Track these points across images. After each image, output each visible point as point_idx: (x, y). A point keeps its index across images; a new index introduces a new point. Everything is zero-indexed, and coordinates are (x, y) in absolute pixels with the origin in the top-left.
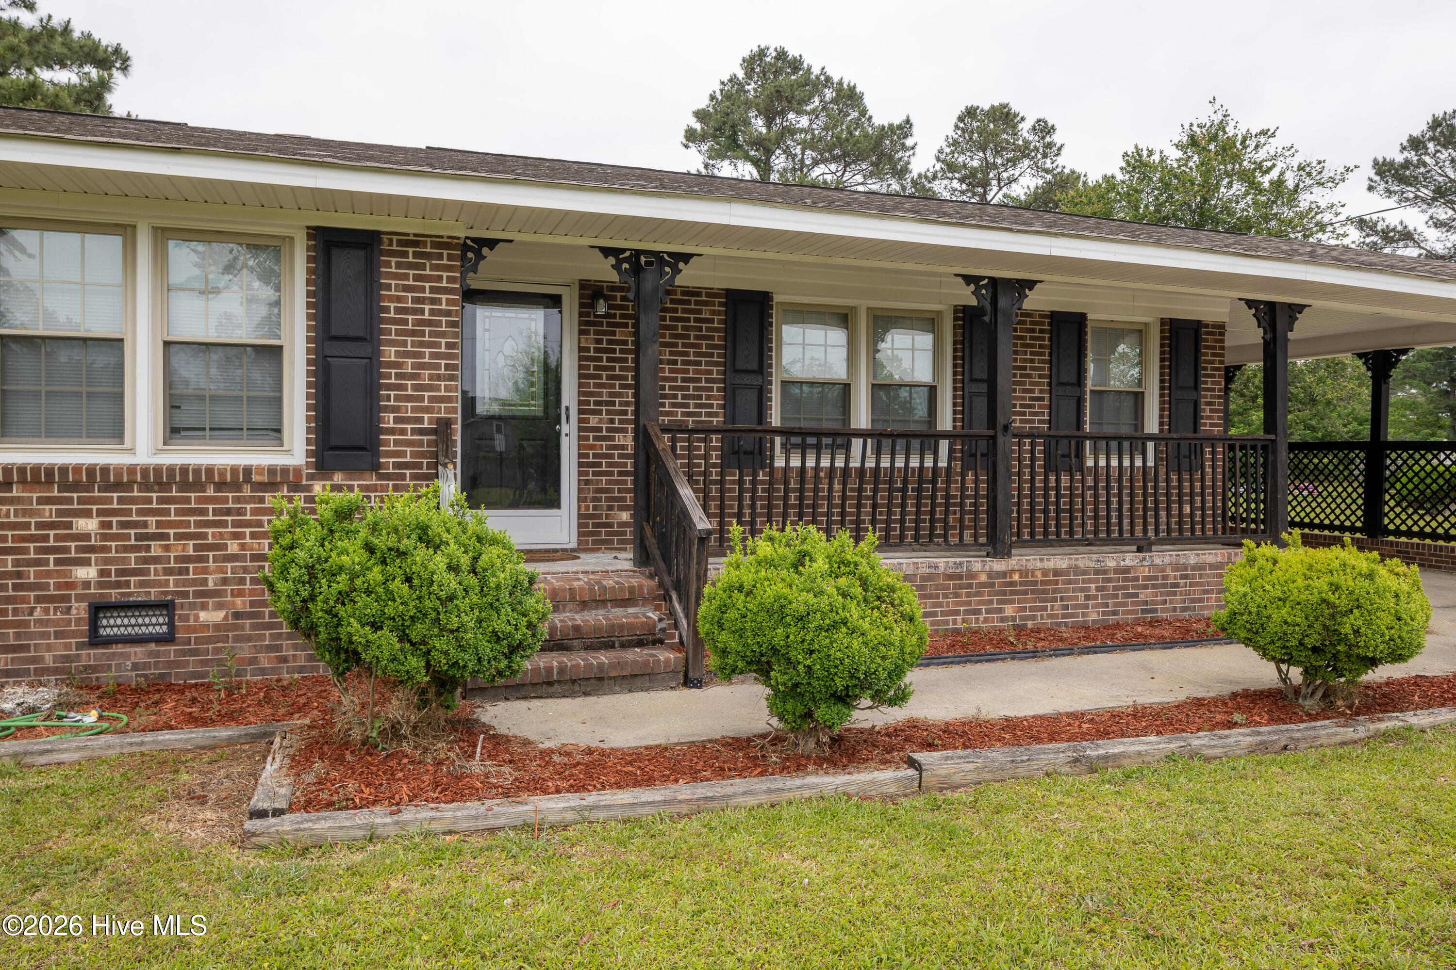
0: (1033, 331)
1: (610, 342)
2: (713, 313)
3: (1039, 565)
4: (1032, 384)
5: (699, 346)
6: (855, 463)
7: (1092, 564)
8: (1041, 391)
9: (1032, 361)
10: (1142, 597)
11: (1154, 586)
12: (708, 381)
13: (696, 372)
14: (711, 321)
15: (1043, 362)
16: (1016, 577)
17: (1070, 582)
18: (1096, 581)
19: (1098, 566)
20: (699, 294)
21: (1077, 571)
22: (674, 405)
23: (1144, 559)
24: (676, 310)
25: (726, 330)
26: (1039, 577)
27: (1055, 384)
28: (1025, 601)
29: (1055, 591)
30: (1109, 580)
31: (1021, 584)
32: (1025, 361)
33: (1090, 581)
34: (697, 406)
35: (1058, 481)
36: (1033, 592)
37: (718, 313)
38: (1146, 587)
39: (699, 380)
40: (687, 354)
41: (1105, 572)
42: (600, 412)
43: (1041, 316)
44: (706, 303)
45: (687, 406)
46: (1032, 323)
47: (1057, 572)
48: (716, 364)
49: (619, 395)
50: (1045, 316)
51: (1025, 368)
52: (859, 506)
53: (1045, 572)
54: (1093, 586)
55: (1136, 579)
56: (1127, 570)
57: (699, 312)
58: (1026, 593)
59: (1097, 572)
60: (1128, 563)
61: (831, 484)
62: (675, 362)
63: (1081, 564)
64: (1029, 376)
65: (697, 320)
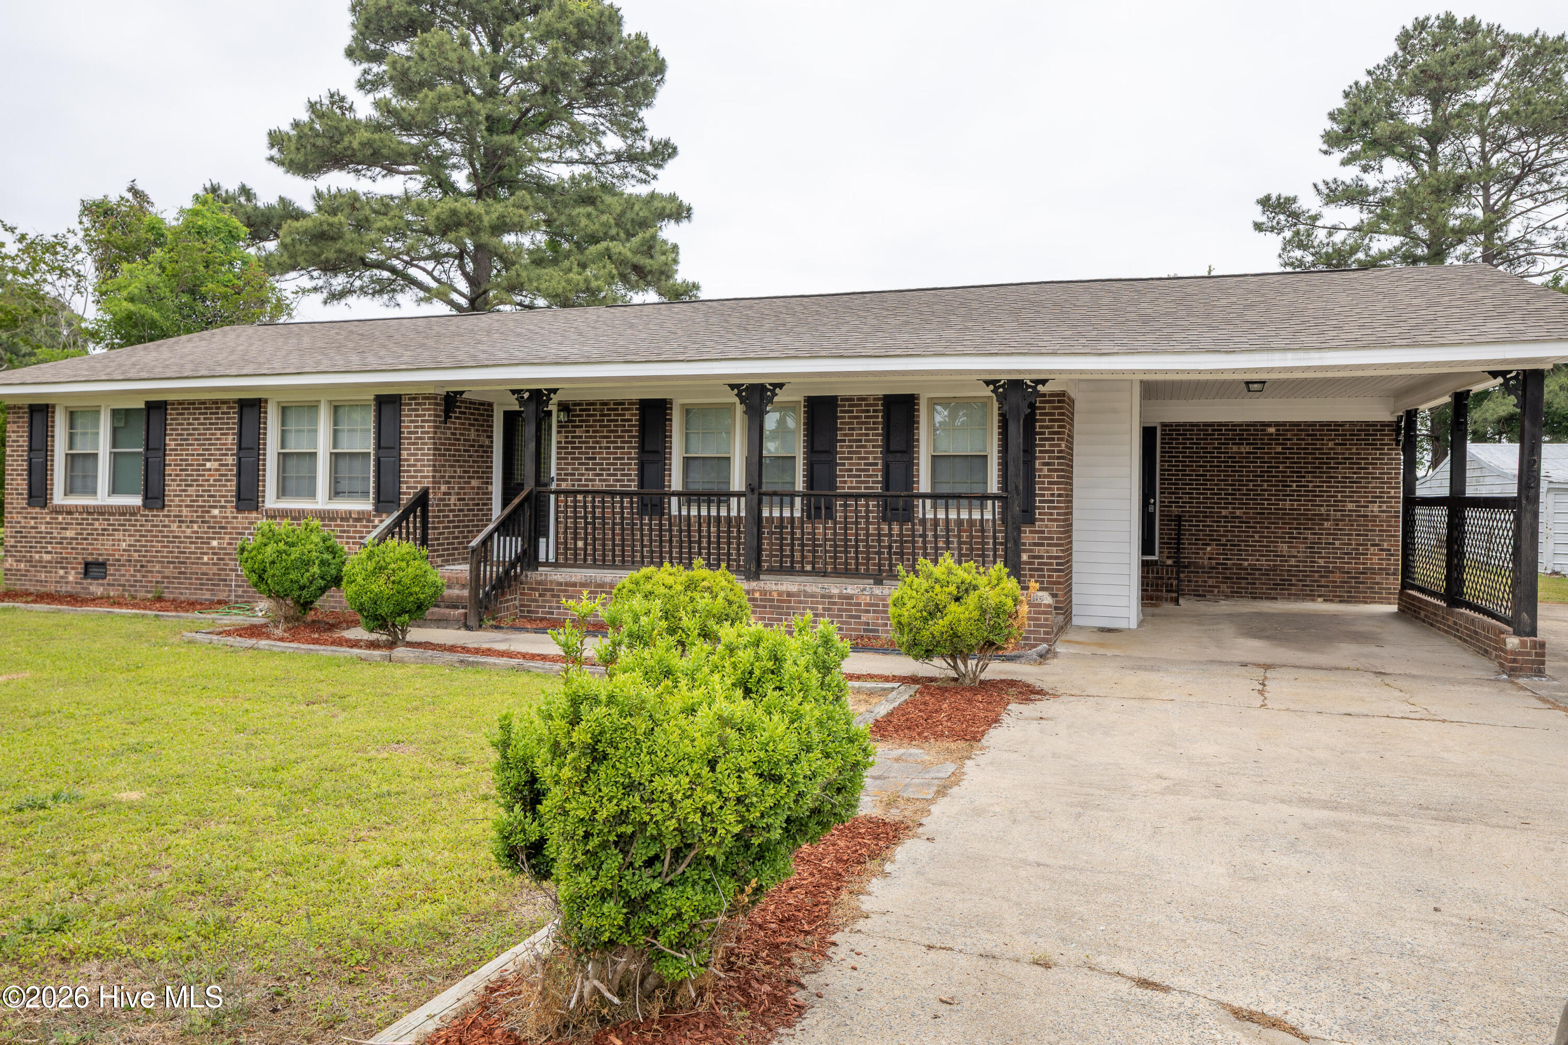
0: (868, 411)
1: (573, 437)
2: (632, 415)
3: (774, 587)
4: (866, 453)
5: (623, 437)
6: (734, 513)
7: (818, 590)
8: (875, 458)
9: (867, 435)
10: (863, 619)
11: (874, 611)
12: (629, 459)
13: (622, 453)
14: (631, 420)
15: (877, 435)
16: (757, 595)
17: (800, 602)
18: (824, 603)
19: (823, 592)
20: (623, 404)
21: (806, 595)
22: (609, 475)
23: (864, 589)
24: (610, 415)
25: (639, 426)
26: (775, 595)
27: (888, 450)
28: (765, 613)
29: (788, 608)
30: (835, 603)
31: (761, 600)
32: (860, 435)
33: (817, 603)
34: (622, 475)
35: (890, 529)
36: (771, 607)
37: (635, 415)
38: (868, 612)
39: (623, 459)
40: (616, 442)
41: (831, 597)
42: (566, 480)
43: (875, 399)
44: (628, 409)
45: (616, 475)
46: (866, 405)
47: (789, 594)
48: (634, 448)
49: (577, 469)
50: (878, 399)
51: (860, 441)
52: (729, 543)
53: (780, 594)
54: (820, 607)
55: (859, 605)
56: (850, 597)
57: (624, 415)
58: (765, 607)
59: (823, 596)
60: (849, 591)
61: (709, 527)
62: (609, 448)
63: (808, 589)
64: (864, 447)
65: (622, 420)
